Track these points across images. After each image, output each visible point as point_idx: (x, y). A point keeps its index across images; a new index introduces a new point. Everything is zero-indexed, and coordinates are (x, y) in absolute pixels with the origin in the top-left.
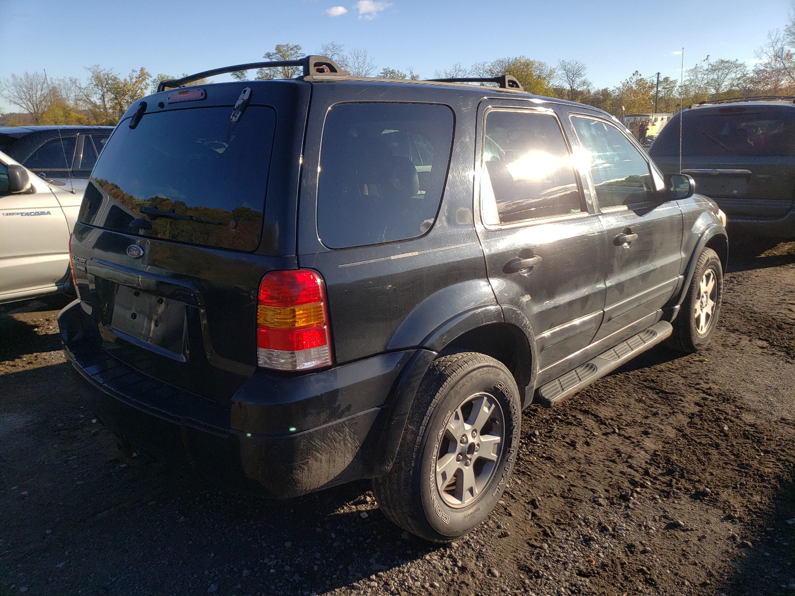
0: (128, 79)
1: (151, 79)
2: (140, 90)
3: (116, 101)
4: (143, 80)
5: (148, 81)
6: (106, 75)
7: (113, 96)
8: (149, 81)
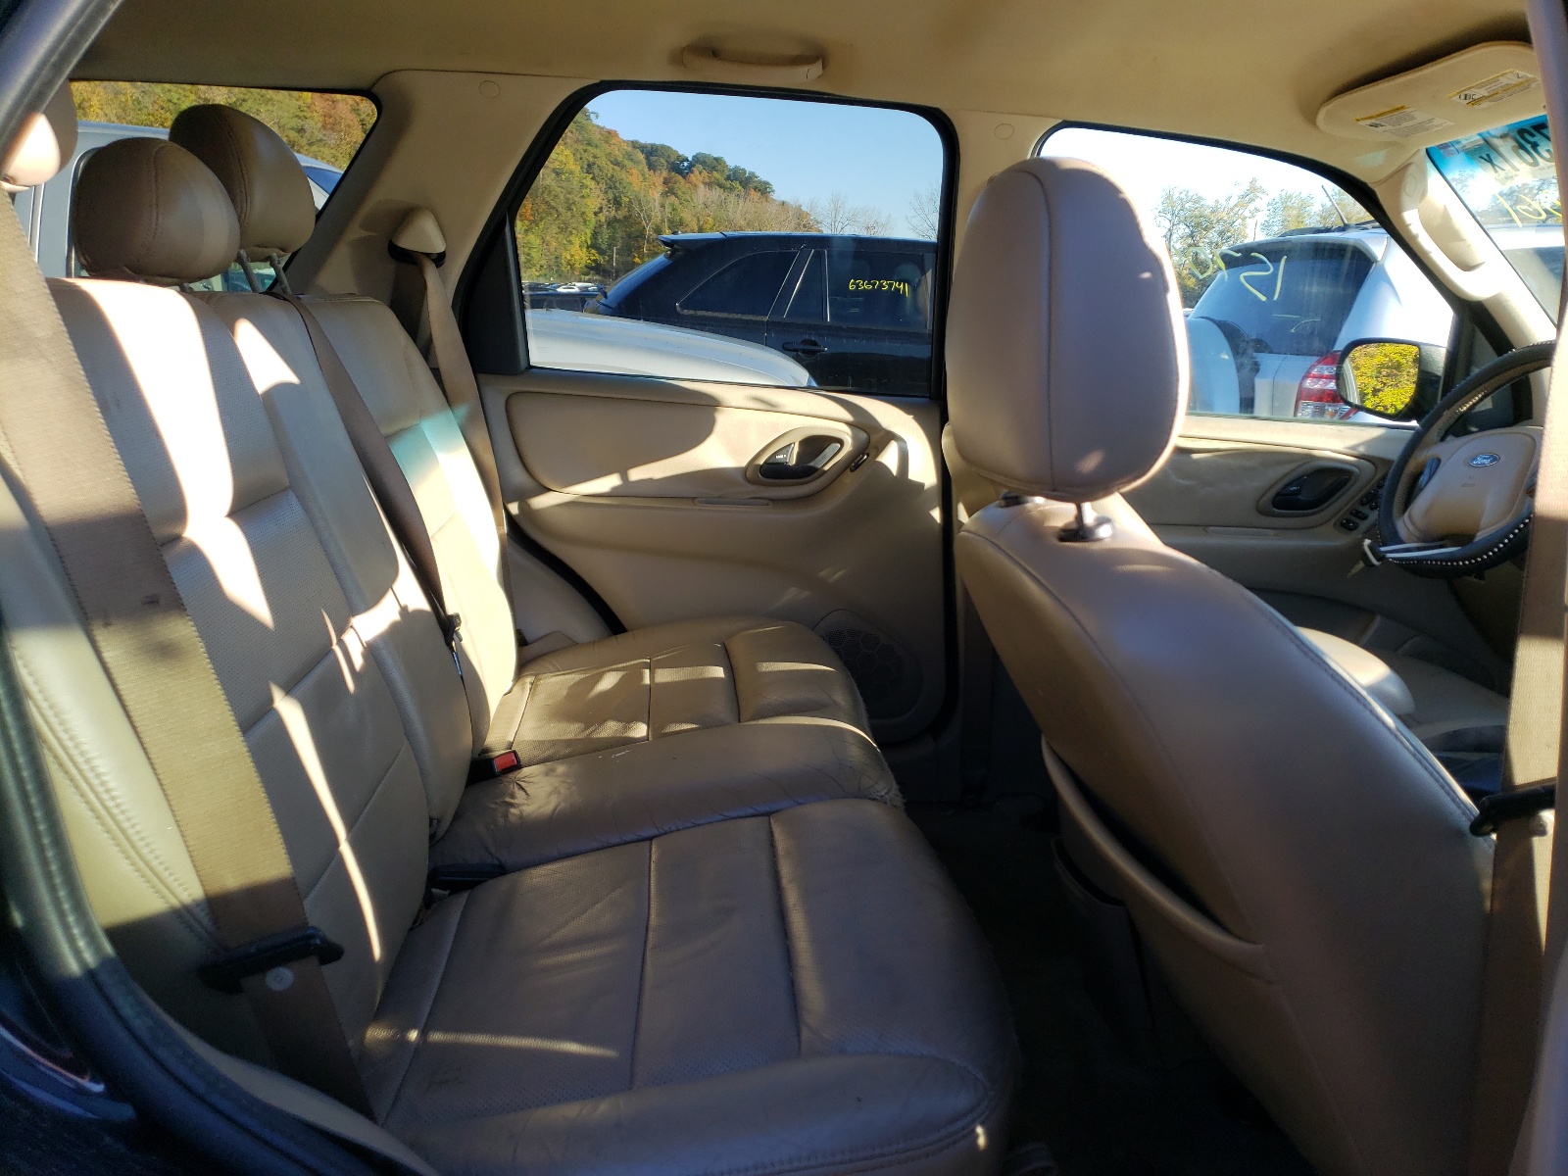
0: (1222, 201)
1: (1267, 199)
2: (1240, 221)
3: (1190, 241)
4: (1252, 200)
5: (1258, 203)
6: (1184, 193)
7: (1187, 230)
8: (1261, 203)
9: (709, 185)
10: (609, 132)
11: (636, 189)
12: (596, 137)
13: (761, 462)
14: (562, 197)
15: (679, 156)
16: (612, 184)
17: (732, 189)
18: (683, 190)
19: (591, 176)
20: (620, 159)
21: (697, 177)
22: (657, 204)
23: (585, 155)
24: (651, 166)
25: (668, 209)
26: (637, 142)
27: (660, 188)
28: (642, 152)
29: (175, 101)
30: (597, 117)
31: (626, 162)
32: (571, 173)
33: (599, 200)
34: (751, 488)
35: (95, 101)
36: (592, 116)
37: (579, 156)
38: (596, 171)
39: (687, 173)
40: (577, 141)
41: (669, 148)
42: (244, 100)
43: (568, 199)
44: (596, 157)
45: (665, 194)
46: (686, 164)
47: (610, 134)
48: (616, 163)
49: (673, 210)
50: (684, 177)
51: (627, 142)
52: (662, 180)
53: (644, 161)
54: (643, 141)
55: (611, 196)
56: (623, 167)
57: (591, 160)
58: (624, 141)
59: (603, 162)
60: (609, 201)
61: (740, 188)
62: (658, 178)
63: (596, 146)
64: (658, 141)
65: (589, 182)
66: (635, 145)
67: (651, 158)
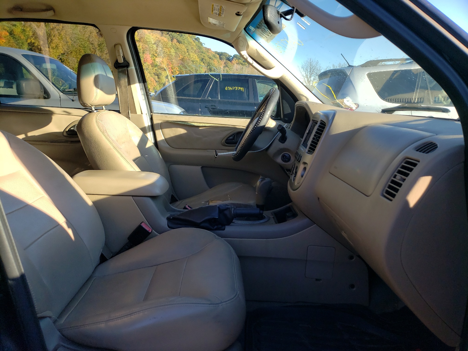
9: (238, 64)
10: (208, 49)
11: (216, 66)
12: (204, 50)
13: (67, 130)
14: (194, 68)
15: (229, 55)
16: (209, 65)
17: (245, 65)
18: (230, 65)
19: (203, 62)
20: (211, 57)
21: (234, 61)
22: (222, 70)
23: (201, 56)
24: (221, 59)
25: (225, 71)
26: (217, 52)
27: (223, 65)
28: (218, 55)
29: (83, 44)
30: (205, 44)
31: (213, 58)
32: (197, 61)
33: (205, 69)
34: (65, 138)
35: (60, 45)
36: (203, 45)
37: (199, 56)
38: (204, 61)
39: (232, 60)
40: (199, 52)
41: (226, 53)
42: (103, 43)
43: (196, 69)
44: (204, 57)
45: (224, 67)
46: (231, 58)
47: (208, 50)
48: (210, 58)
49: (227, 71)
50: (231, 62)
51: (214, 52)
52: (224, 63)
53: (219, 57)
54: (218, 51)
55: (209, 68)
56: (212, 59)
57: (203, 57)
58: (213, 52)
59: (206, 58)
60: (208, 69)
61: (247, 64)
62: (222, 62)
63: (204, 53)
64: (223, 51)
65: (202, 64)
66: (216, 52)
67: (221, 56)
